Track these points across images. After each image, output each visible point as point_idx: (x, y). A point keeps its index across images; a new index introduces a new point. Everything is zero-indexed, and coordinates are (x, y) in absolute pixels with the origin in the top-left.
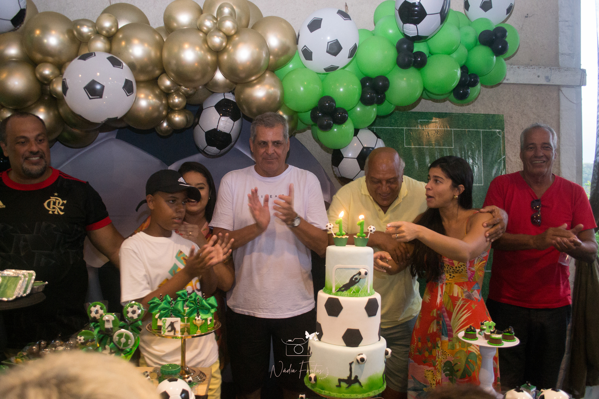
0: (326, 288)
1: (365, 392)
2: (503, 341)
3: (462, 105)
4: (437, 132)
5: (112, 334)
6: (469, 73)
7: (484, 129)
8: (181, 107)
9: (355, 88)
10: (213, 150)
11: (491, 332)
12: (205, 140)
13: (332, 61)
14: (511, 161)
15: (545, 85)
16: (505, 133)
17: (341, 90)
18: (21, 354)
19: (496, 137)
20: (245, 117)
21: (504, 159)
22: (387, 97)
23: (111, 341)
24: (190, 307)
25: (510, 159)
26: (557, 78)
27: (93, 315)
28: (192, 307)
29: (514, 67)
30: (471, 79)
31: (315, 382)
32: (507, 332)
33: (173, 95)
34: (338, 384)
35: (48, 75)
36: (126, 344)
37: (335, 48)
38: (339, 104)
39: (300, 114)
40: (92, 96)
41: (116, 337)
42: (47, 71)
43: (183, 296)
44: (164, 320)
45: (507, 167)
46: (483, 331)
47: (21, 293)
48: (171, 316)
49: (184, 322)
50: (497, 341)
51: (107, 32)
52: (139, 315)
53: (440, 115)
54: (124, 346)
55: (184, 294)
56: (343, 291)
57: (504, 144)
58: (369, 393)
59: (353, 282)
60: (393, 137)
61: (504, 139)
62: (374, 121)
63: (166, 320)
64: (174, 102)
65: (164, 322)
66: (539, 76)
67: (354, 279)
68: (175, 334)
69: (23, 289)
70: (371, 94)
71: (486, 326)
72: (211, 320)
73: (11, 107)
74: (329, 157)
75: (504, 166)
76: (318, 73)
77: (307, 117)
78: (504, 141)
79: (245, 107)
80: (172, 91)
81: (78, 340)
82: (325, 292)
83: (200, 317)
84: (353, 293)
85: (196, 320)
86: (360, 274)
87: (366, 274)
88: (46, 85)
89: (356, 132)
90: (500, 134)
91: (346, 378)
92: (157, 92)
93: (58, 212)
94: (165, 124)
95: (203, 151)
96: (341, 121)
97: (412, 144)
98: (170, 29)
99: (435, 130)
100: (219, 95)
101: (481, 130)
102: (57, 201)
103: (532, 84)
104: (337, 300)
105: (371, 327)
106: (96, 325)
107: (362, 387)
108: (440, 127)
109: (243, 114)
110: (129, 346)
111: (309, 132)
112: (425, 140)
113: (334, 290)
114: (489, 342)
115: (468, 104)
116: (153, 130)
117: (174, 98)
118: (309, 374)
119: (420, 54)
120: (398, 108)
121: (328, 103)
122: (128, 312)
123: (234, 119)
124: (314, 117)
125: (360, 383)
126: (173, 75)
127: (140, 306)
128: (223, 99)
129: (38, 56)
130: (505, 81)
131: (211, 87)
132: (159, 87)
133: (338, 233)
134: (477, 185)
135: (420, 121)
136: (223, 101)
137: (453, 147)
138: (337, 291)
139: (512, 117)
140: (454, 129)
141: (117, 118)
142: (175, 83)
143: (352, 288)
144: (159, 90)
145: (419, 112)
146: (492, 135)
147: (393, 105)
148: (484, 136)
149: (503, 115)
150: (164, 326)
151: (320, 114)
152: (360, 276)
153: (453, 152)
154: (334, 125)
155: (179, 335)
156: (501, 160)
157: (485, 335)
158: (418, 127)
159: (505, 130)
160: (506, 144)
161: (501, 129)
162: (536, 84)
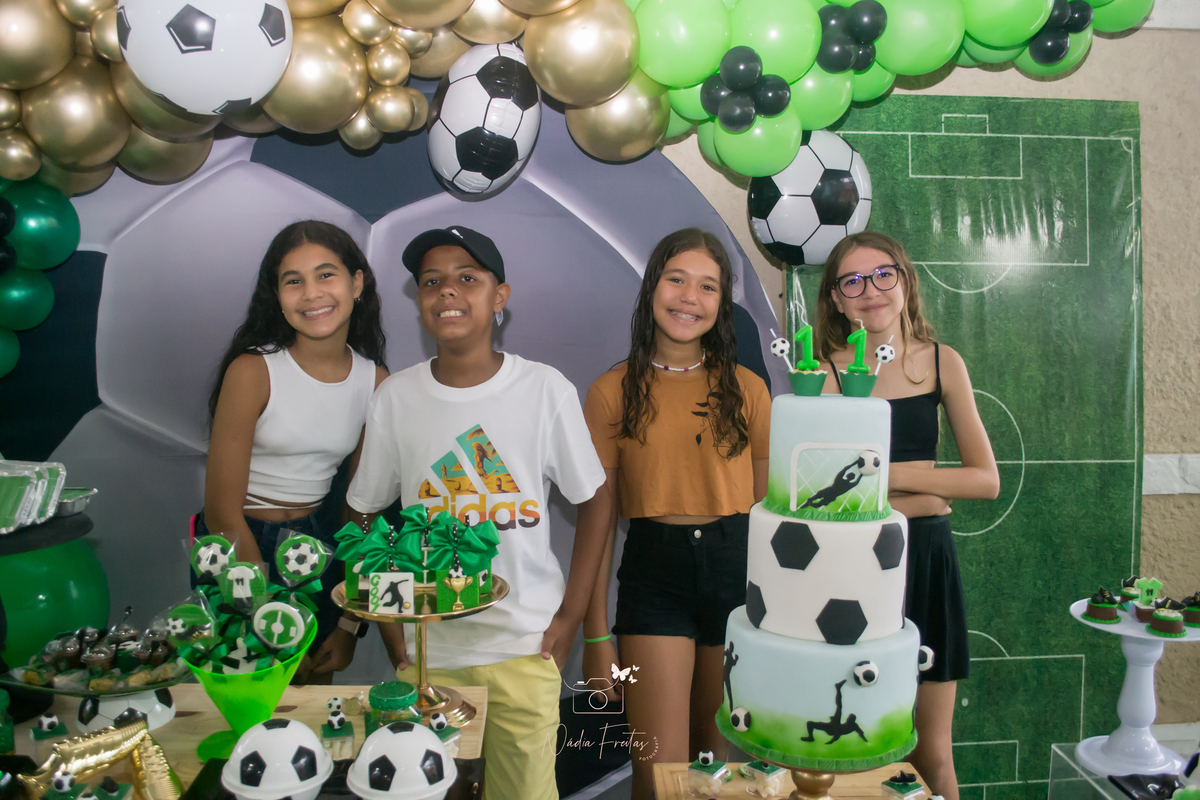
0: (772, 499)
1: (872, 754)
3: (1042, 78)
4: (984, 142)
5: (251, 613)
7: (1094, 135)
8: (399, 79)
9: (808, 35)
10: (476, 180)
11: (1159, 606)
12: (456, 158)
14: (1153, 211)
16: (1141, 146)
17: (773, 35)
18: (37, 660)
19: (1120, 155)
20: (549, 101)
21: (1138, 205)
22: (878, 55)
23: (250, 629)
24: (436, 547)
25: (1150, 206)
27: (204, 566)
28: (441, 546)
30: (1073, 13)
31: (746, 728)
33: (379, 50)
34: (806, 734)
35: (88, 6)
36: (285, 636)
38: (770, 67)
39: (674, 94)
40: (186, 44)
41: (259, 624)
43: (418, 520)
44: (374, 578)
45: (1142, 224)
46: (1130, 602)
47: (34, 514)
48: (392, 568)
49: (422, 581)
50: (1168, 627)
52: (313, 567)
53: (990, 103)
54: (279, 642)
55: (419, 514)
56: (817, 506)
57: (1139, 169)
58: (882, 756)
59: (843, 484)
60: (884, 156)
61: (1139, 158)
62: (844, 116)
63: (379, 578)
64: (380, 66)
65: (375, 582)
67: (845, 478)
68: (400, 611)
69: (37, 506)
70: (843, 44)
71: (1140, 588)
72: (485, 578)
74: (742, 195)
75: (1139, 221)
77: (691, 100)
78: (1138, 164)
79: (548, 75)
80: (377, 39)
81: (169, 628)
82: (769, 507)
83: (460, 570)
84: (842, 511)
85: (450, 576)
86: (861, 463)
88: (83, 29)
89: (806, 137)
90: (1130, 148)
91: (827, 720)
92: (342, 44)
94: (362, 122)
95: (451, 183)
96: (775, 106)
97: (928, 171)
99: (980, 139)
100: (486, 49)
101: (1087, 138)
104: (805, 527)
106: (210, 592)
107: (865, 740)
108: (992, 131)
109: (544, 93)
110: (293, 643)
111: (694, 137)
113: (793, 507)
114: (1150, 627)
115: (1063, 76)
116: (333, 136)
117: (383, 57)
118: (732, 710)
120: (902, 80)
121: (743, 64)
122: (287, 560)
123: (525, 103)
124: (710, 102)
125: (861, 733)
128: (497, 58)
130: (1148, 24)
131: (467, 31)
132: (345, 31)
133: (801, 364)
134: (1075, 264)
135: (946, 118)
136: (497, 63)
137: (1021, 178)
138: (803, 507)
139: (1157, 108)
140: (1024, 136)
141: (250, 99)
142: (386, 19)
143: (840, 498)
144: (346, 39)
145: (942, 98)
146: (1111, 150)
147: (892, 72)
148: (1093, 151)
149: (1137, 103)
150: (374, 592)
151: (723, 93)
152: (863, 470)
153: (1021, 190)
154: (757, 118)
155: (409, 614)
156: (1132, 207)
157: (1137, 609)
158: (941, 132)
159: (1141, 137)
160: (1142, 171)
161: (1132, 136)
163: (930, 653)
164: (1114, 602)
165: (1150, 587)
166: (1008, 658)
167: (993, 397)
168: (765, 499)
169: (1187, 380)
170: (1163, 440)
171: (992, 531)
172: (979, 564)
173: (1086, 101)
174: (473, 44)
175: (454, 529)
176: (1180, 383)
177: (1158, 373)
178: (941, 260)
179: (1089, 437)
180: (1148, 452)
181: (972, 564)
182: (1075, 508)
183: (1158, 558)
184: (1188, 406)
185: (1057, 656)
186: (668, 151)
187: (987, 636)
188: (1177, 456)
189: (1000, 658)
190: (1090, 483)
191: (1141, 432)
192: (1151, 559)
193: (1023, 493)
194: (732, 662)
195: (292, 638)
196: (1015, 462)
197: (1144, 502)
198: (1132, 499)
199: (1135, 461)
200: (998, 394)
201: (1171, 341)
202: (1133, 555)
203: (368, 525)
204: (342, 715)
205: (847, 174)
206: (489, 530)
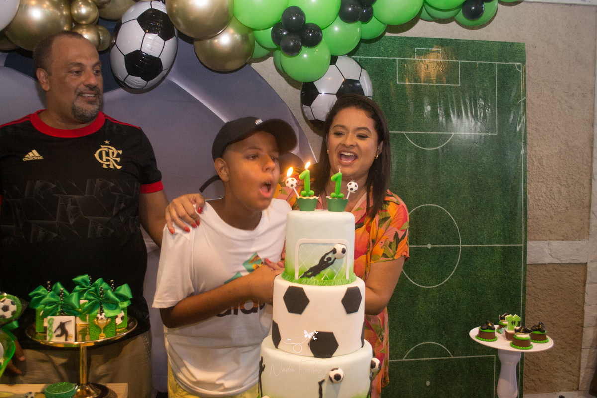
0: (286, 273)
2: (532, 343)
4: (439, 64)
7: (500, 61)
8: (90, 20)
10: (137, 81)
11: (517, 331)
12: (125, 68)
14: (533, 104)
15: (579, 5)
16: (527, 68)
19: (515, 73)
20: (181, 36)
21: (525, 101)
22: (375, 13)
24: (90, 301)
25: (531, 102)
28: (93, 300)
32: (538, 331)
38: (310, 18)
39: (257, 33)
43: (84, 284)
44: (50, 319)
45: (527, 112)
46: (503, 329)
48: (62, 313)
50: (524, 343)
52: (13, 313)
53: (442, 43)
55: (84, 281)
56: (309, 276)
57: (525, 81)
59: (325, 263)
60: (383, 71)
61: (525, 75)
62: (357, 48)
63: (53, 320)
64: (78, 13)
65: (51, 322)
67: (325, 260)
68: (66, 340)
70: (354, 6)
71: (509, 321)
72: (123, 318)
74: (297, 94)
75: (525, 110)
77: (266, 36)
78: (525, 78)
79: (179, 21)
82: (284, 277)
83: (104, 314)
84: (324, 279)
85: (98, 318)
86: (334, 251)
87: (344, 251)
89: (334, 60)
90: (520, 69)
95: (124, 83)
96: (314, 41)
97: (407, 80)
99: (437, 62)
100: (144, 4)
101: (496, 63)
103: (563, 4)
104: (302, 289)
105: (350, 328)
108: (443, 58)
109: (178, 31)
111: (271, 59)
112: (423, 75)
113: (296, 275)
114: (513, 343)
115: (481, 27)
117: (80, 7)
118: (262, 396)
120: (391, 28)
121: (295, 16)
123: (165, 37)
124: (276, 37)
127: (14, 299)
128: (149, 10)
133: (303, 192)
134: (490, 134)
135: (418, 50)
136: (151, 12)
137: (459, 85)
138: (301, 277)
139: (535, 47)
140: (461, 61)
143: (323, 272)
146: (510, 70)
147: (384, 24)
148: (499, 71)
149: (525, 44)
150: (50, 329)
151: (284, 33)
152: (336, 255)
153: (459, 91)
154: (303, 47)
155: (72, 341)
156: (521, 102)
157: (507, 333)
158: (414, 58)
159: (527, 63)
160: (527, 82)
161: (521, 62)
162: (566, 4)
164: (493, 329)
165: (514, 320)
166: (452, 357)
167: (443, 209)
169: (552, 199)
170: (539, 233)
171: (442, 285)
172: (436, 304)
173: (496, 42)
174: (137, 1)
175: (101, 290)
176: (548, 201)
177: (536, 196)
178: (414, 131)
179: (497, 231)
180: (531, 240)
181: (431, 304)
182: (489, 272)
183: (537, 299)
184: (552, 214)
185: (480, 356)
186: (255, 66)
187: (441, 345)
188: (548, 242)
189: (448, 358)
190: (497, 257)
191: (526, 229)
192: (534, 300)
193: (460, 263)
196: (456, 246)
197: (528, 268)
198: (521, 266)
199: (523, 245)
200: (446, 207)
201: (544, 178)
202: (522, 298)
203: (51, 287)
205: (358, 81)
206: (125, 290)
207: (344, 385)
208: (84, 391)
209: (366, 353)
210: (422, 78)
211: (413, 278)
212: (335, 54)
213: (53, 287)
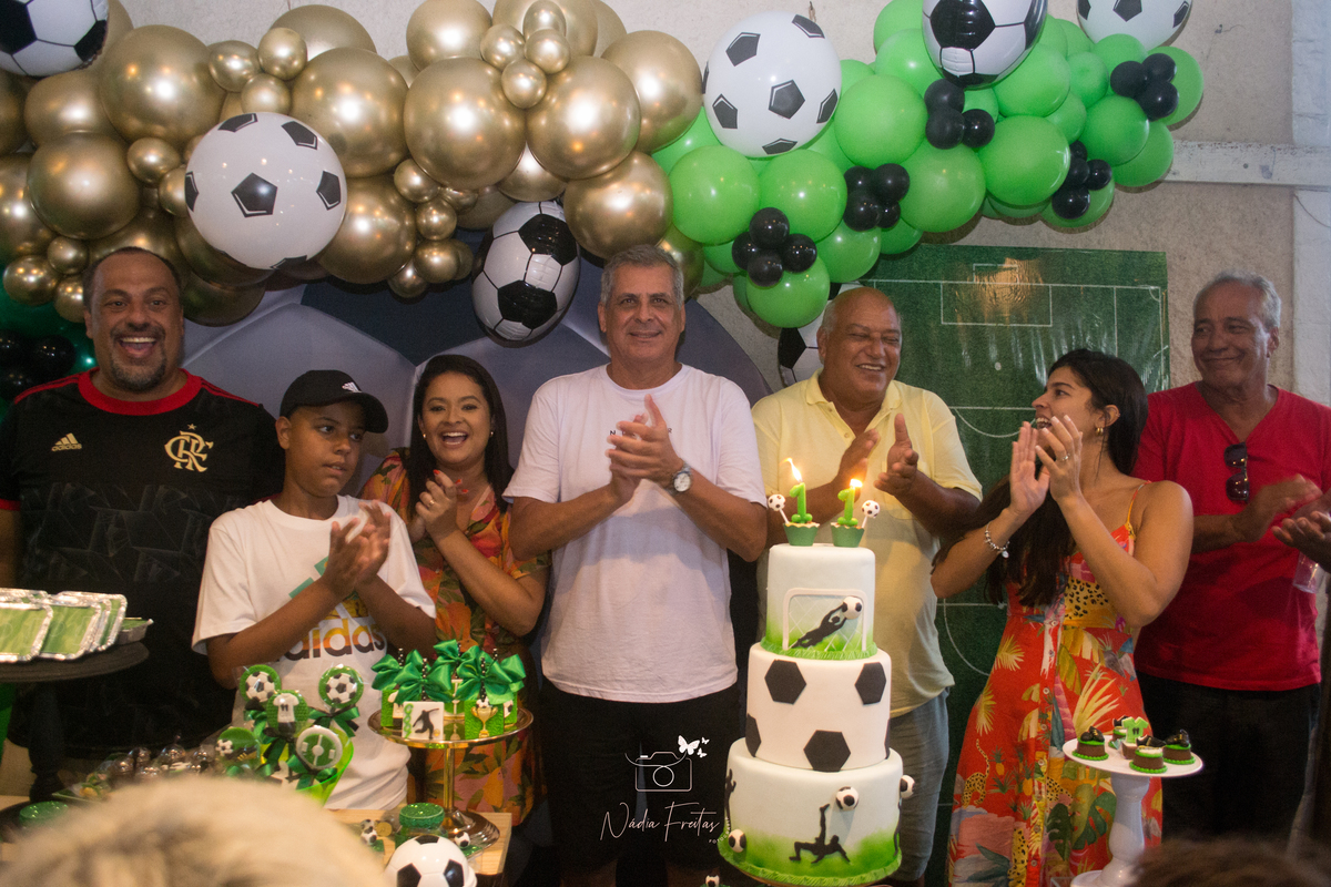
0: (768, 639)
1: (855, 873)
2: (1165, 764)
3: (1071, 231)
4: (1015, 290)
5: (295, 736)
6: (1089, 160)
7: (1122, 284)
8: (444, 236)
9: (834, 192)
10: (517, 329)
11: (1139, 743)
12: (498, 307)
13: (781, 128)
14: (1183, 357)
15: (1260, 185)
16: (1170, 295)
17: (802, 195)
18: (94, 778)
19: (1148, 304)
20: (586, 255)
21: (1167, 353)
22: (903, 214)
23: (292, 751)
24: (466, 679)
25: (1179, 353)
26: (1286, 170)
27: (252, 693)
28: (470, 678)
29: (1190, 144)
30: (1092, 171)
31: (741, 849)
32: (1175, 743)
33: (428, 207)
34: (794, 855)
35: (156, 165)
36: (325, 758)
37: (787, 101)
38: (796, 226)
39: (710, 251)
40: (249, 210)
41: (301, 746)
42: (153, 157)
43: (450, 655)
44: (407, 707)
45: (1172, 370)
46: (1119, 740)
47: (96, 644)
48: (424, 697)
49: (452, 711)
50: (1153, 763)
51: (283, 68)
52: (352, 695)
53: (1021, 253)
54: (318, 763)
55: (450, 649)
56: (806, 646)
57: (1167, 317)
58: (864, 875)
59: (829, 626)
60: (917, 303)
61: (1167, 307)
62: (875, 268)
63: (412, 706)
64: (428, 222)
65: (408, 710)
66: (1246, 166)
67: (830, 621)
68: (431, 738)
69: (100, 636)
70: (868, 205)
71: (1127, 728)
72: (510, 709)
73: (75, 237)
74: (772, 345)
75: (1168, 367)
76: (749, 158)
77: (724, 255)
78: (1167, 312)
79: (586, 234)
80: (426, 198)
81: (218, 749)
82: (765, 647)
83: (487, 700)
84: (828, 650)
85: (477, 706)
86: (844, 608)
87: (859, 608)
88: (150, 186)
89: (834, 289)
90: (1158, 297)
91: (813, 841)
92: (392, 201)
93: (194, 466)
94: (409, 273)
95: (494, 332)
96: (802, 263)
97: (959, 318)
98: (419, 59)
99: (1011, 287)
100: (528, 207)
101: (1115, 287)
102: (194, 442)
103: (1231, 184)
104: (795, 664)
105: (867, 727)
106: (259, 716)
107: (848, 860)
108: (1022, 280)
109: (582, 248)
110: (331, 763)
111: (728, 289)
112: (987, 309)
113: (785, 643)
114: (1134, 763)
115: (1086, 229)
116: (383, 285)
117: (431, 214)
118: (730, 831)
119: (979, 115)
120: (928, 237)
121: (771, 224)
122: (328, 688)
123: (563, 262)
124: (740, 255)
125: (843, 854)
126: (427, 162)
128: (537, 216)
129: (134, 124)
130: (1170, 177)
131: (510, 190)
132: (396, 190)
133: (795, 517)
135: (977, 267)
136: (538, 221)
137: (1051, 326)
138: (793, 647)
139: (1184, 258)
140: (1054, 285)
141: (306, 257)
142: (433, 180)
143: (826, 640)
144: (396, 197)
145: (974, 248)
146: (1139, 299)
147: (918, 230)
148: (1120, 301)
149: (1164, 253)
150: (407, 720)
151: (753, 250)
152: (846, 613)
153: (1052, 337)
154: (785, 274)
155: (440, 740)
156: (1160, 355)
157: (1125, 748)
158: (972, 280)
159: (1169, 286)
160: (1171, 319)
161: (1160, 285)
162: (1239, 184)
163: (910, 781)
164: (1103, 740)
165: (1136, 726)
168: (763, 639)
173: (1115, 251)
174: (516, 202)
175: (483, 662)
178: (972, 405)
186: (703, 300)
194: (732, 789)
195: (331, 760)
203: (404, 658)
204: (374, 833)
206: (514, 664)
207: (858, 814)
208: (450, 821)
209: (892, 767)
210: (986, 315)
211: (972, 660)
212: (837, 281)
213: (408, 658)
